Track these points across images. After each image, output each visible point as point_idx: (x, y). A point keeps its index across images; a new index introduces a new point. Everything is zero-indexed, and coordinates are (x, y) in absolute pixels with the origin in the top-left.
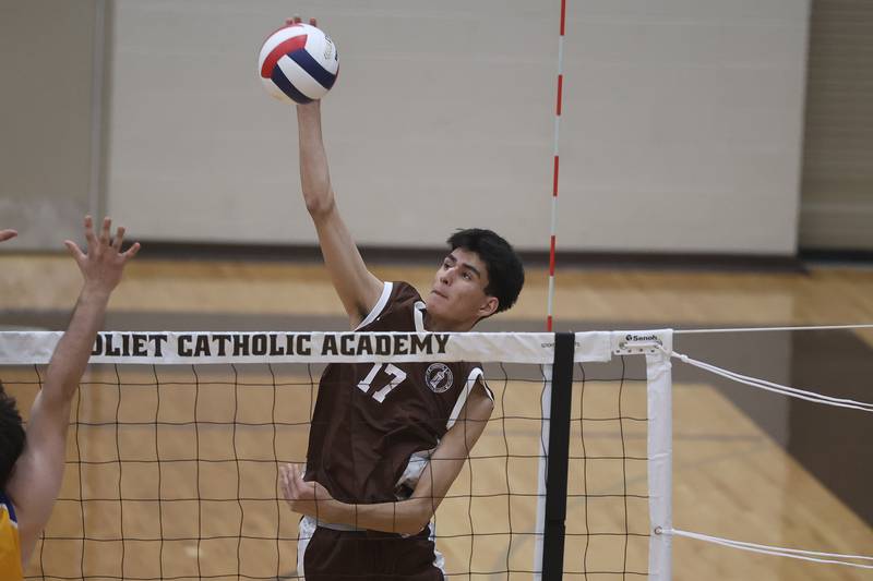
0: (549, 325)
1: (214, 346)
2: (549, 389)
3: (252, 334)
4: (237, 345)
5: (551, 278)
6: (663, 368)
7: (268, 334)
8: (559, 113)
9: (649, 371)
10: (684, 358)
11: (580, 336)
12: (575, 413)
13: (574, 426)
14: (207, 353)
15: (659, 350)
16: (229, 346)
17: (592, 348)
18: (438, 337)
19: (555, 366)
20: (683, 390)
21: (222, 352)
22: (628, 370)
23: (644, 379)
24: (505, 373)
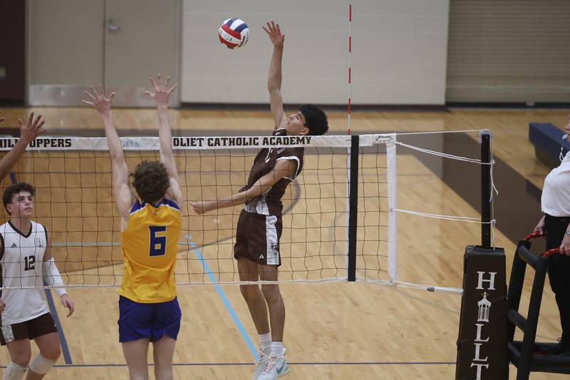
0: (349, 132)
1: (222, 142)
2: (350, 156)
3: (236, 137)
4: (230, 142)
5: (349, 115)
6: (393, 148)
7: (242, 137)
9: (387, 150)
10: (401, 144)
11: (361, 137)
12: (360, 166)
13: (360, 171)
14: (219, 145)
15: (391, 141)
16: (227, 142)
17: (366, 141)
18: (307, 138)
19: (352, 148)
20: (401, 157)
21: (225, 145)
22: (379, 149)
23: (385, 153)
24: (333, 151)
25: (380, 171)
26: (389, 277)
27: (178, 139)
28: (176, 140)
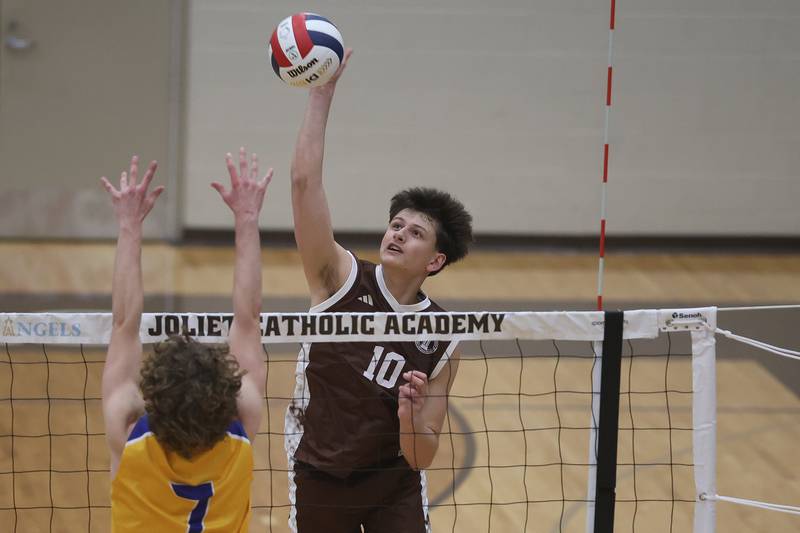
1: (283, 326)
2: (599, 364)
4: (305, 325)
5: (601, 260)
6: (708, 344)
8: (609, 103)
9: (694, 347)
10: (728, 333)
11: (628, 314)
12: (623, 387)
13: (623, 400)
14: (277, 333)
15: (703, 328)
16: (298, 326)
17: (640, 326)
18: (494, 316)
19: (605, 344)
20: (729, 366)
21: (291, 332)
22: (674, 347)
23: (689, 355)
24: (557, 350)
25: (675, 400)
27: (176, 319)
28: (172, 322)
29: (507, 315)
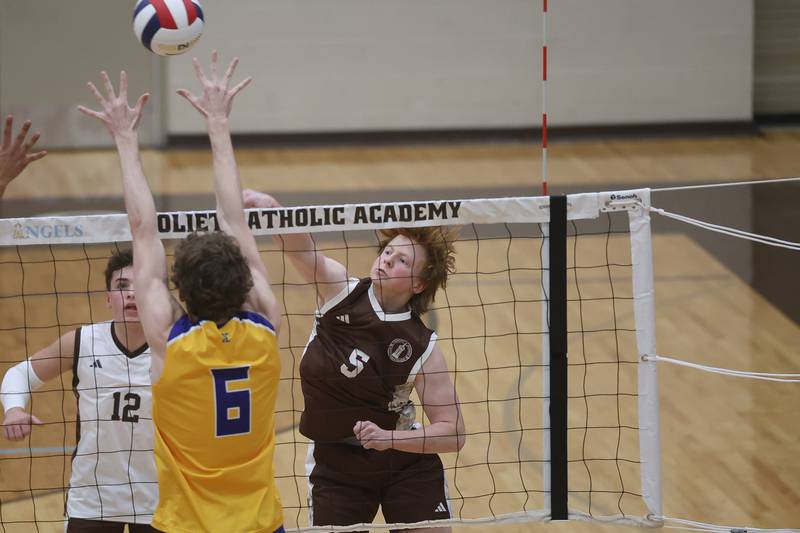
0: (544, 189)
1: (263, 220)
2: (547, 242)
3: (295, 209)
4: (283, 219)
5: (544, 150)
6: (643, 221)
7: (308, 208)
8: (545, 9)
9: (632, 225)
10: (661, 211)
11: (571, 198)
12: (570, 263)
13: (570, 274)
14: (258, 227)
15: (639, 207)
16: (276, 219)
17: (582, 207)
18: (451, 204)
19: (552, 225)
20: (661, 239)
21: (270, 225)
22: (613, 225)
23: (627, 232)
24: (509, 231)
25: (615, 272)
26: (644, 507)
27: (167, 217)
28: (164, 220)
29: (463, 203)
